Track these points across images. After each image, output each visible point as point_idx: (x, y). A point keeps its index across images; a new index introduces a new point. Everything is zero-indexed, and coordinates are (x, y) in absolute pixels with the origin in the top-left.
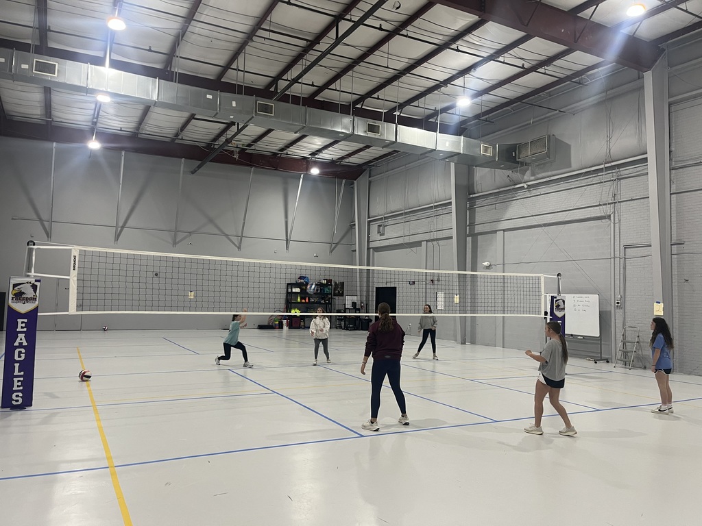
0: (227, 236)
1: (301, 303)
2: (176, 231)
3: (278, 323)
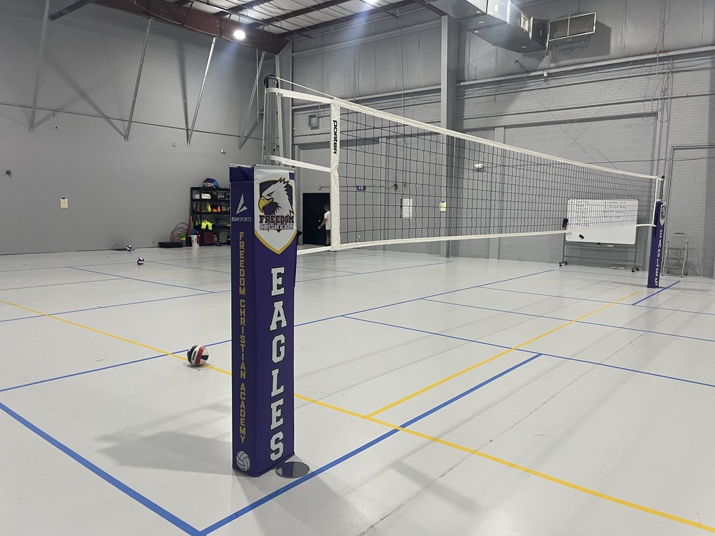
0: (108, 118)
1: (212, 213)
2: (34, 108)
3: (185, 239)
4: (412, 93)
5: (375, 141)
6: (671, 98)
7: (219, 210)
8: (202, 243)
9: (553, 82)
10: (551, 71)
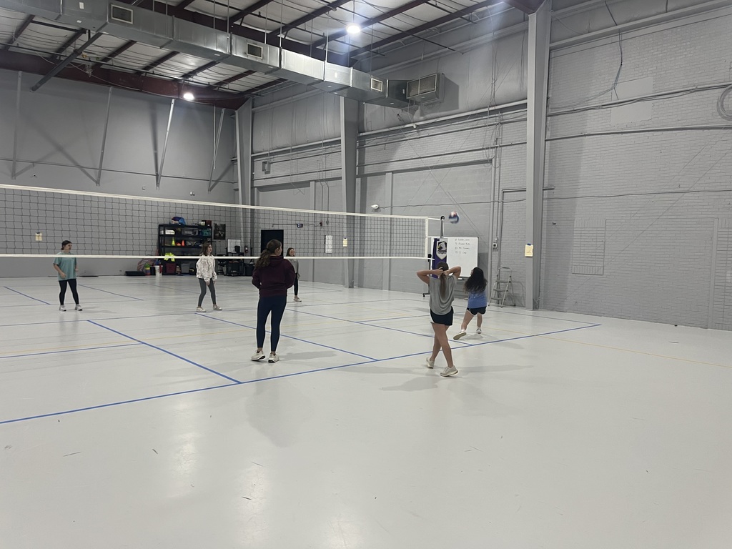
0: (81, 168)
1: (176, 247)
2: (15, 160)
3: (149, 269)
4: (329, 142)
5: (307, 184)
6: (500, 146)
7: (183, 244)
8: (164, 272)
9: (423, 133)
10: (418, 124)
